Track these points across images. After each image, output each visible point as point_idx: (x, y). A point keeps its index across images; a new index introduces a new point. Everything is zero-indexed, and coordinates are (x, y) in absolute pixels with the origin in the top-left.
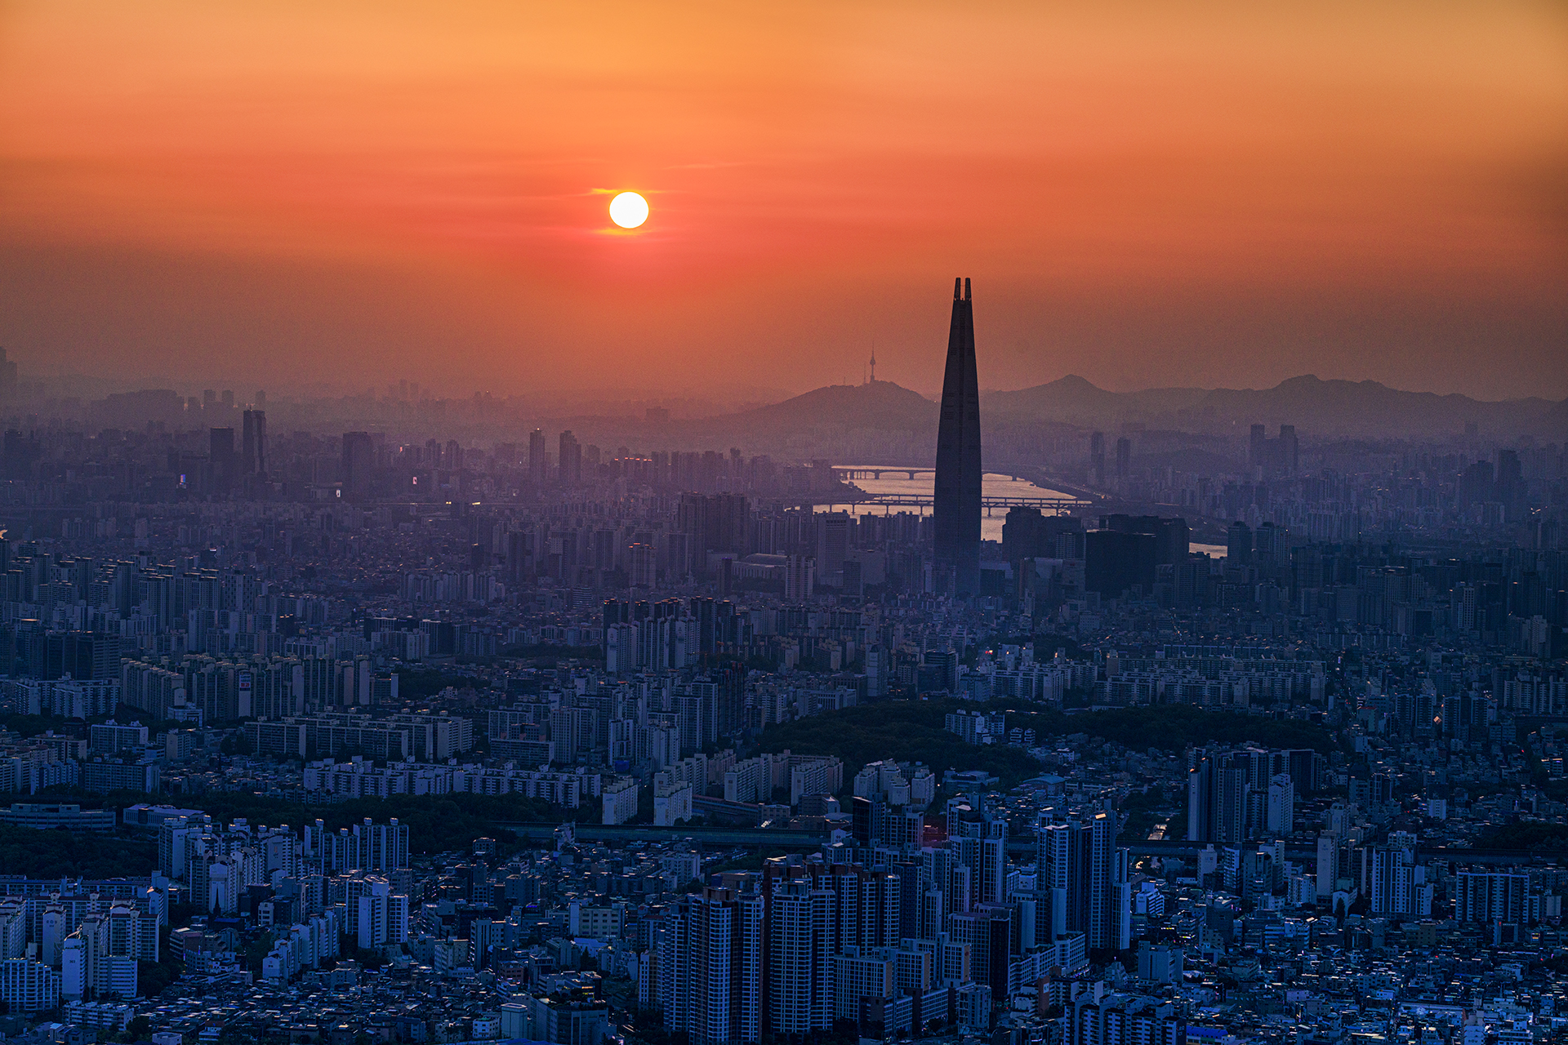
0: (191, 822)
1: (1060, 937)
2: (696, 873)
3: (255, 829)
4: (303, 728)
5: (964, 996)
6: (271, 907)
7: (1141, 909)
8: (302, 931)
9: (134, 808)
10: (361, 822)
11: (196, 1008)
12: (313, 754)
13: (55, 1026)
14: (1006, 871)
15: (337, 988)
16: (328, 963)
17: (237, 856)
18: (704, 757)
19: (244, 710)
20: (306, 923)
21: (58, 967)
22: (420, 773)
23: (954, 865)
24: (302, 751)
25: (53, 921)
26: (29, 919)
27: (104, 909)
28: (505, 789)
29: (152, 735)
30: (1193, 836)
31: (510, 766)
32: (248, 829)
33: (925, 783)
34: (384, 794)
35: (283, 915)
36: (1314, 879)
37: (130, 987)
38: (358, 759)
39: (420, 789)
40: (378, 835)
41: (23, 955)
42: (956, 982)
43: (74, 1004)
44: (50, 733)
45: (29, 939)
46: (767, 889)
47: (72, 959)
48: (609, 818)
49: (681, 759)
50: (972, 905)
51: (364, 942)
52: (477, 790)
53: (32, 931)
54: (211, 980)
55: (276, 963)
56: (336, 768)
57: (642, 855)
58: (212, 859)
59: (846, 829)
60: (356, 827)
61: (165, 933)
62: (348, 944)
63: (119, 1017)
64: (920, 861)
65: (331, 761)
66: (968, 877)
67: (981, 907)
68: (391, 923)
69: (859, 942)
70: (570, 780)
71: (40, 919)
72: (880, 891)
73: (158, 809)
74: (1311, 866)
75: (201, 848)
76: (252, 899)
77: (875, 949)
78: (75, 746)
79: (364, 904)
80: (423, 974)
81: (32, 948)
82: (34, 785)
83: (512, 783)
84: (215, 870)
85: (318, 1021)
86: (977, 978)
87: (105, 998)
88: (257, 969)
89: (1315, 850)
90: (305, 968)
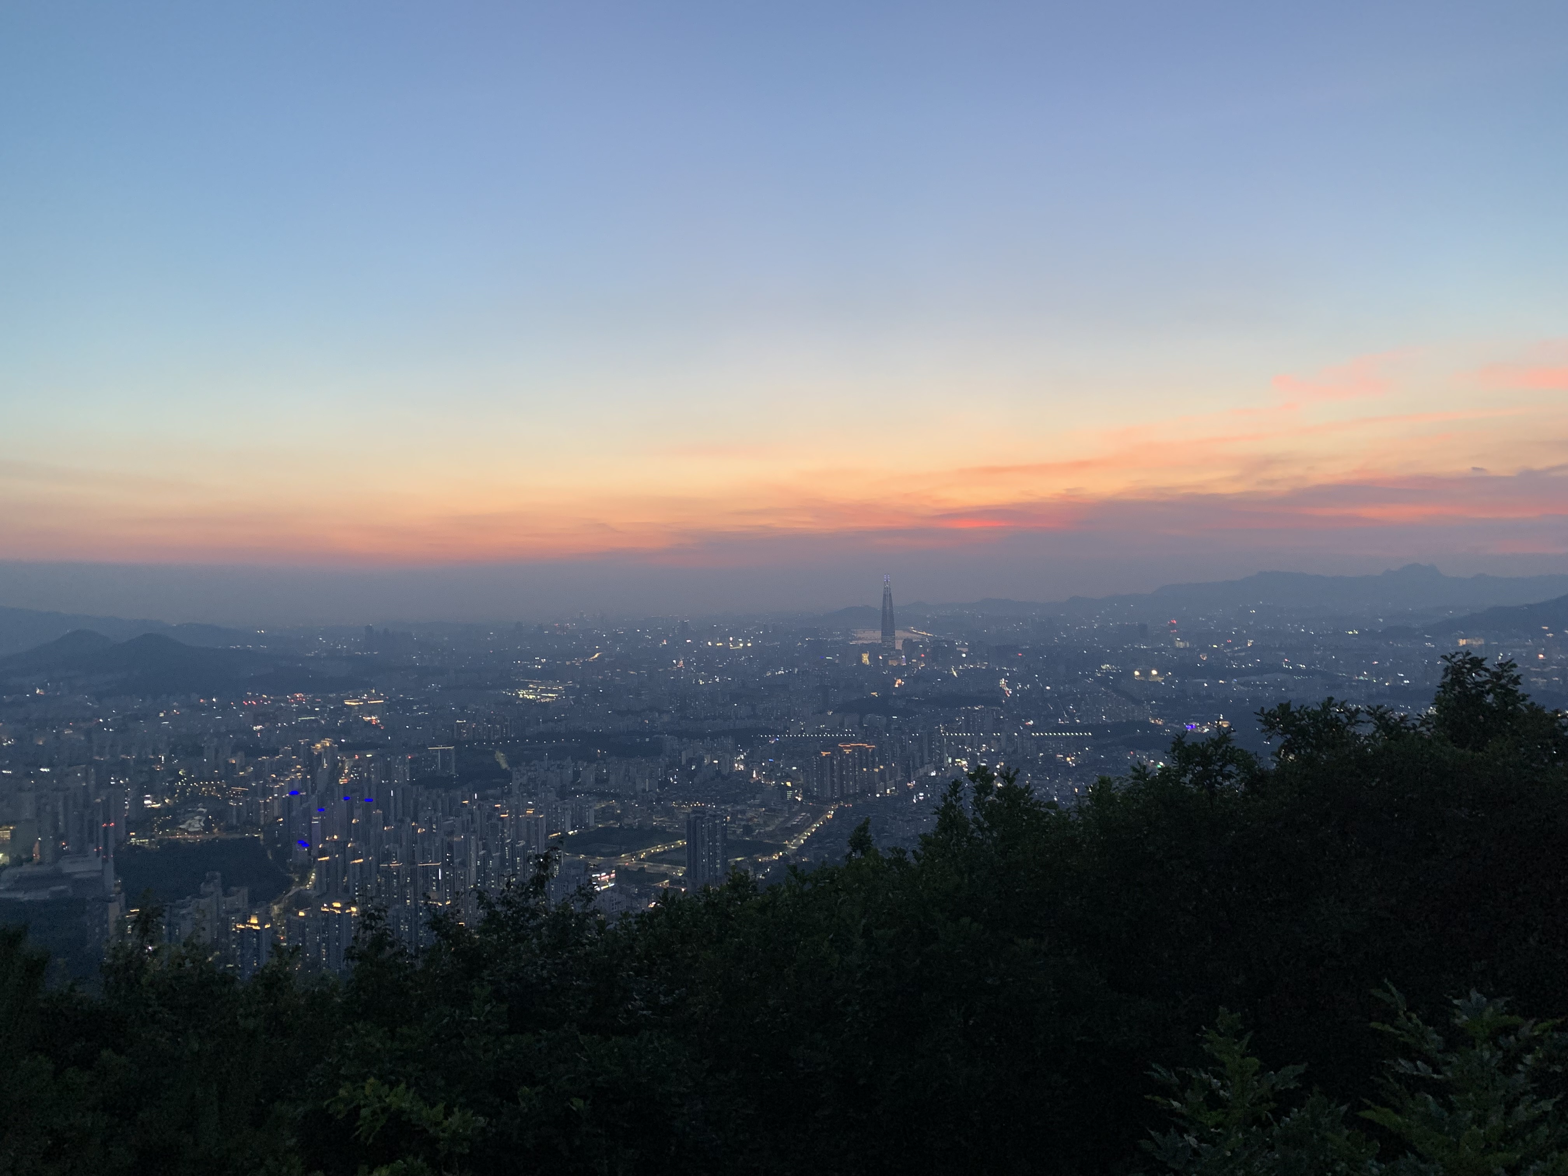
0: (671, 740)
1: (926, 764)
9: (655, 736)
11: (675, 794)
12: (706, 718)
16: (713, 779)
24: (703, 719)
29: (659, 715)
57: (802, 744)
60: (719, 739)
65: (711, 720)
73: (662, 736)
78: (636, 719)
81: (627, 778)
82: (625, 732)
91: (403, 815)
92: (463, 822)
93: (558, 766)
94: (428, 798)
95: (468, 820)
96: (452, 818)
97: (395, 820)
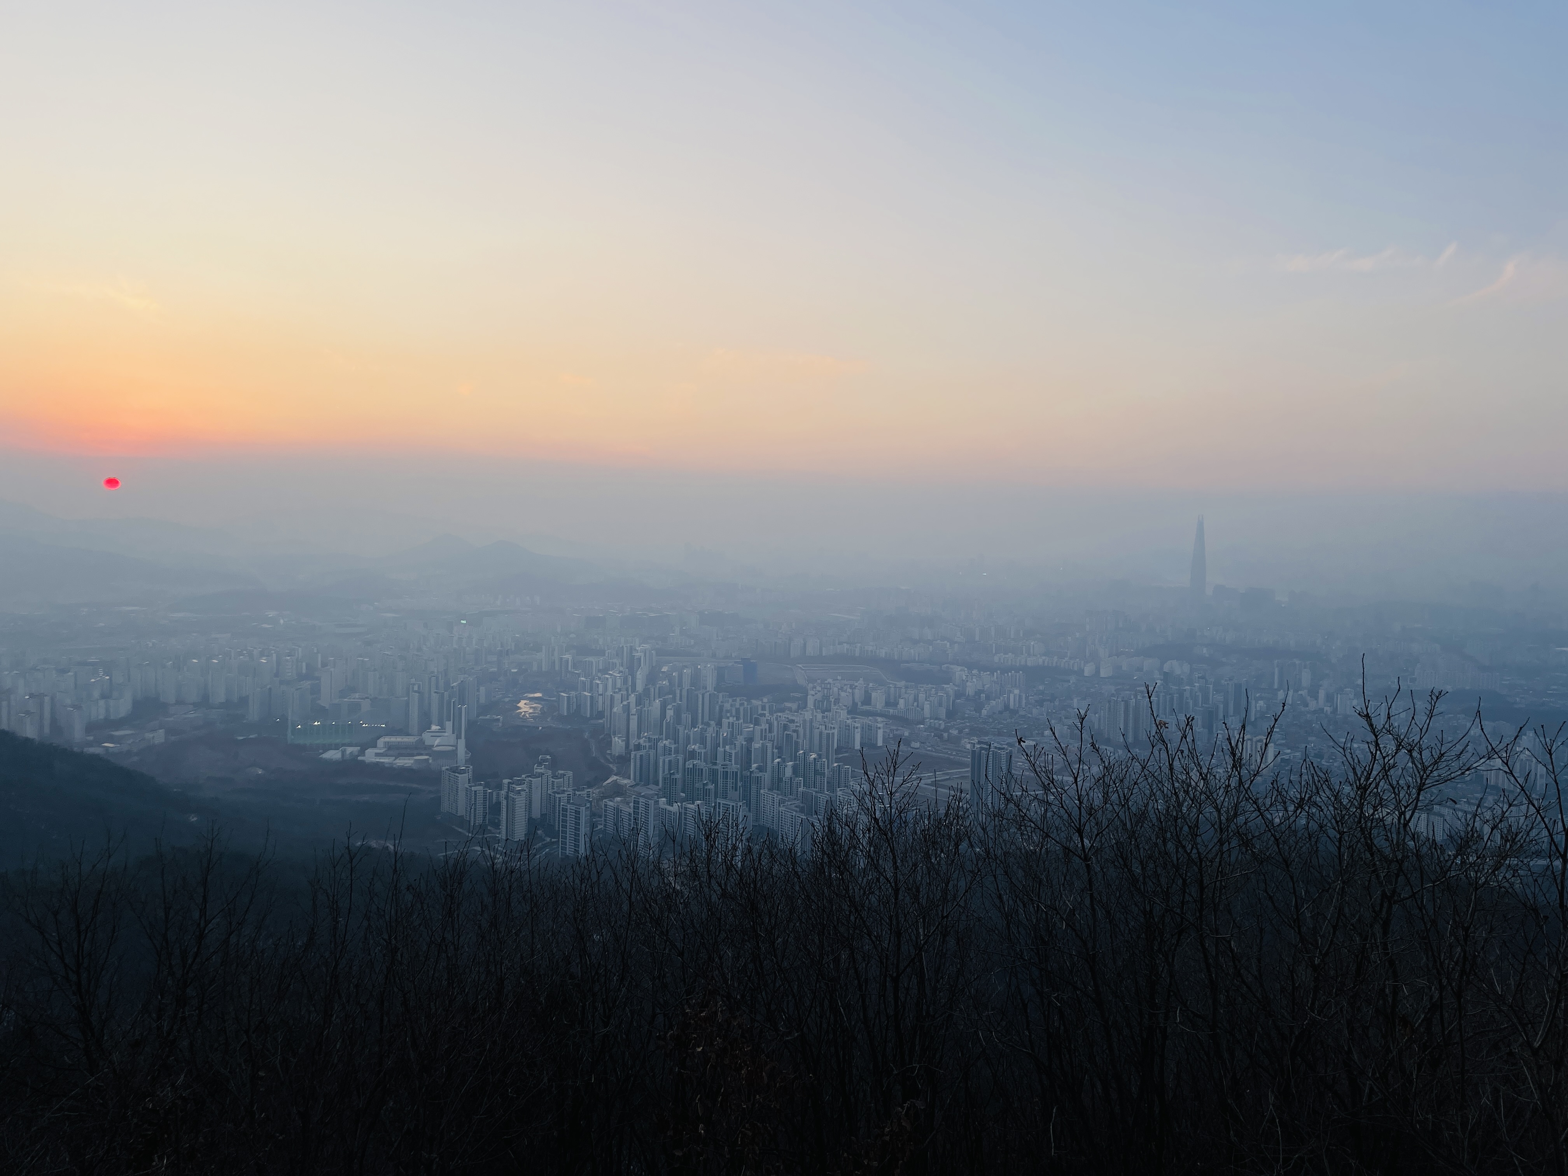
0: (961, 670)
2: (1113, 692)
3: (980, 673)
4: (994, 645)
5: (1199, 733)
6: (984, 695)
7: (1258, 709)
8: (993, 703)
9: (945, 665)
10: (1011, 672)
11: (962, 723)
13: (922, 726)
14: (1213, 695)
15: (1004, 720)
16: (1001, 712)
17: (974, 680)
18: (1116, 657)
19: (977, 638)
20: (994, 700)
21: (923, 709)
22: (1029, 659)
23: (1196, 692)
24: (994, 652)
25: (922, 696)
26: (915, 696)
27: (936, 693)
28: (1054, 664)
30: (1276, 686)
31: (1056, 657)
32: (978, 673)
33: (1186, 668)
34: (1018, 665)
35: (988, 698)
36: (1317, 702)
37: (943, 716)
38: (1010, 654)
39: (1029, 664)
40: (1016, 676)
41: (913, 706)
42: (1197, 728)
43: (927, 720)
44: (921, 644)
45: (915, 701)
46: (1136, 697)
47: (927, 707)
48: (1086, 674)
49: (1109, 657)
50: (1202, 705)
51: (1012, 707)
52: (1046, 664)
53: (916, 699)
54: (966, 715)
55: (986, 711)
56: (1004, 656)
57: (1097, 685)
58: (967, 681)
59: (1161, 680)
60: (1010, 674)
61: (954, 702)
62: (1007, 707)
63: (940, 724)
64: (1185, 690)
65: (1002, 654)
66: (1200, 696)
67: (1205, 706)
68: (1020, 702)
69: (1165, 714)
70: (1074, 663)
71: (918, 696)
72: (1172, 699)
73: (952, 666)
74: (1317, 699)
75: (964, 677)
76: (978, 693)
77: (1170, 717)
78: (928, 647)
79: (1012, 696)
80: (1029, 717)
81: (915, 704)
82: (917, 659)
83: (1056, 663)
84: (968, 684)
85: (998, 729)
86: (1203, 727)
87: (936, 719)
88: (980, 713)
89: (1318, 693)
90: (994, 713)
91: (709, 720)
92: (762, 730)
93: (851, 686)
94: (731, 705)
95: (766, 729)
96: (752, 726)
97: (702, 723)
